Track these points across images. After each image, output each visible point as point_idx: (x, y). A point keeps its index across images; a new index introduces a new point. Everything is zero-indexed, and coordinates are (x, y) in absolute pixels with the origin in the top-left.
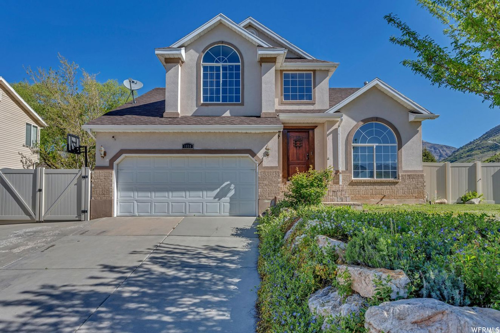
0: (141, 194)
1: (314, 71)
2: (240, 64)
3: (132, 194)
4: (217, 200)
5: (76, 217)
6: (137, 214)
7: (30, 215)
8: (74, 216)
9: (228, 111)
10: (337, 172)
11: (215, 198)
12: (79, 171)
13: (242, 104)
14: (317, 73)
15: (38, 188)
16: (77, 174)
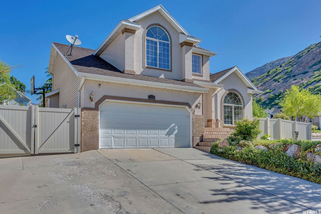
0: (117, 131)
1: (202, 55)
2: (169, 42)
3: (110, 131)
4: (167, 136)
5: (69, 150)
6: (114, 147)
7: (25, 149)
8: (67, 149)
9: (163, 75)
10: (217, 120)
11: (166, 135)
12: (72, 111)
13: (171, 71)
14: (204, 57)
15: (33, 124)
16: (70, 113)
